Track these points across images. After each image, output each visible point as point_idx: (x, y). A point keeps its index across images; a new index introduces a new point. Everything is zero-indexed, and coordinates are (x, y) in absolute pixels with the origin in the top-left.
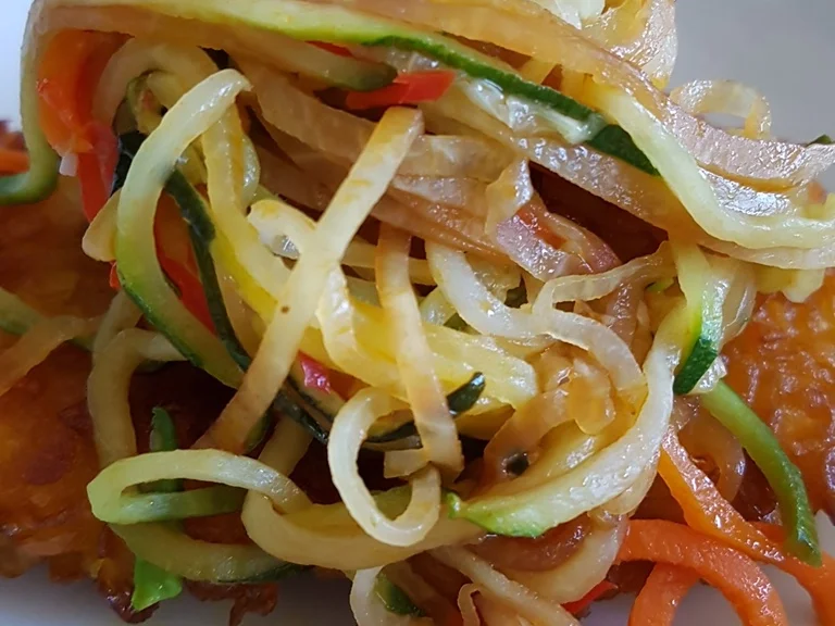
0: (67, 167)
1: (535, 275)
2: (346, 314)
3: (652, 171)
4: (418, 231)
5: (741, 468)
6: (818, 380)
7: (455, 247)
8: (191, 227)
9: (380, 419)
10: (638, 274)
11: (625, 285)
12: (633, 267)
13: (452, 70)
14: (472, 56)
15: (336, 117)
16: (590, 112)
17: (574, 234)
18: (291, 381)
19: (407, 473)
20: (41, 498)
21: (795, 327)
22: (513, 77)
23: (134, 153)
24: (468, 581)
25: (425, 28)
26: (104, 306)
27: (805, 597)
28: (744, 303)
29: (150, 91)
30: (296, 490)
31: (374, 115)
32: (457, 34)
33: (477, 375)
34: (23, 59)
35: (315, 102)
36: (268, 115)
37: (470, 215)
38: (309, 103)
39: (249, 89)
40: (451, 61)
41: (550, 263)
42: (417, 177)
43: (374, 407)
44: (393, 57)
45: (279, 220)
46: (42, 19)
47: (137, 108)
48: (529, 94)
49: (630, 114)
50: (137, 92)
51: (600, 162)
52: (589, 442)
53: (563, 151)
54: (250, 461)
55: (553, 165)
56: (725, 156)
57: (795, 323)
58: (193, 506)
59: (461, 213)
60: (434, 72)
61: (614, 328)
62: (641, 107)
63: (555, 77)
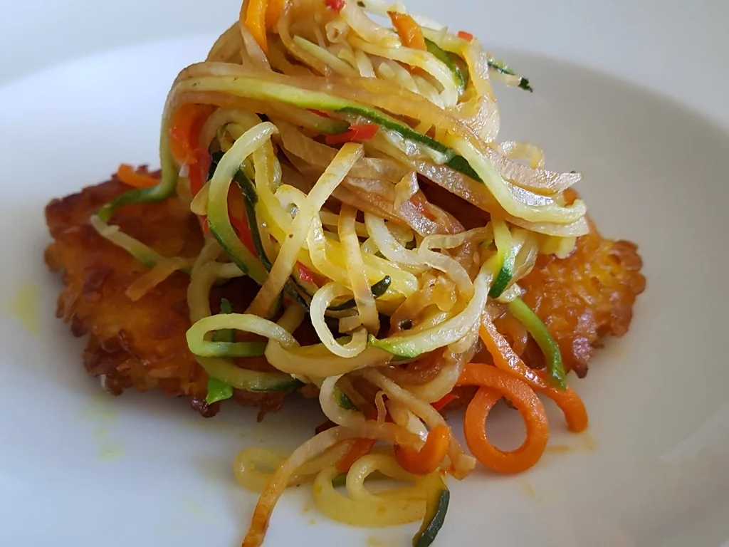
0: (183, 172)
1: (420, 233)
2: (321, 240)
3: (480, 181)
4: (361, 207)
5: (525, 340)
6: (573, 303)
7: (380, 216)
8: (246, 197)
9: (338, 298)
10: (474, 236)
11: (467, 242)
12: (471, 233)
13: (378, 125)
14: (388, 119)
15: (320, 147)
16: (447, 149)
17: (441, 214)
18: (292, 277)
19: (351, 329)
20: (161, 348)
21: (563, 277)
22: (408, 129)
23: (218, 162)
24: (380, 389)
25: (365, 104)
26: (198, 253)
27: (561, 414)
28: (531, 256)
29: (228, 132)
30: (294, 340)
31: (338, 146)
32: (381, 107)
33: (387, 277)
34: (163, 119)
35: (311, 140)
36: (287, 146)
37: (388, 201)
38: (308, 141)
39: (278, 133)
40: (378, 121)
41: (428, 228)
42: (360, 178)
43: (334, 291)
44: (349, 118)
45: (290, 194)
46: (174, 98)
47: (222, 140)
48: (417, 138)
49: (467, 150)
50: (222, 132)
51: (453, 174)
52: (444, 315)
53: (434, 168)
54: (270, 322)
55: (429, 175)
56: (518, 175)
57: (564, 276)
58: (241, 350)
59: (382, 198)
60: (369, 125)
61: (461, 262)
62: (472, 147)
63: (431, 132)
